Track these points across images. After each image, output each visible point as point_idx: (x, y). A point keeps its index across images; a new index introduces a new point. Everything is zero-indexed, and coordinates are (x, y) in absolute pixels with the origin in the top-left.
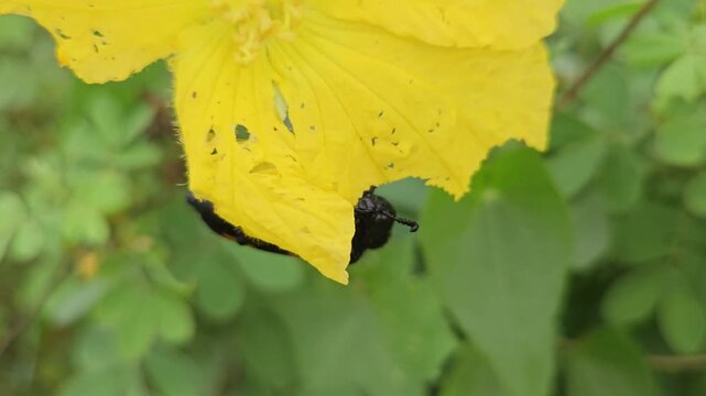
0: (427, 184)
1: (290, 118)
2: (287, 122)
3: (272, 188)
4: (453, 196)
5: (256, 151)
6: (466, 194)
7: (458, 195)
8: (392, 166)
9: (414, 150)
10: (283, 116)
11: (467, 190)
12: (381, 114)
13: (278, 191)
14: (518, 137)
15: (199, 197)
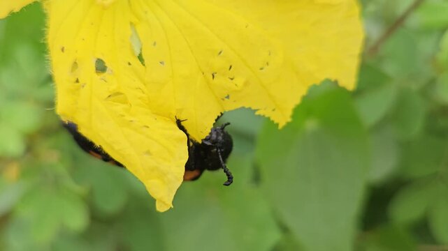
0: (257, 113)
1: (143, 54)
2: (140, 58)
3: (123, 116)
4: (277, 125)
5: (111, 82)
6: (288, 124)
7: (282, 124)
8: (228, 97)
9: (246, 84)
10: (138, 53)
11: (289, 120)
12: (220, 53)
13: (128, 118)
14: (333, 78)
15: (65, 119)
